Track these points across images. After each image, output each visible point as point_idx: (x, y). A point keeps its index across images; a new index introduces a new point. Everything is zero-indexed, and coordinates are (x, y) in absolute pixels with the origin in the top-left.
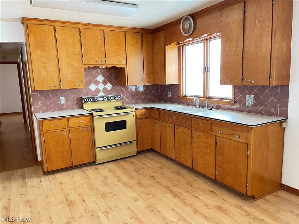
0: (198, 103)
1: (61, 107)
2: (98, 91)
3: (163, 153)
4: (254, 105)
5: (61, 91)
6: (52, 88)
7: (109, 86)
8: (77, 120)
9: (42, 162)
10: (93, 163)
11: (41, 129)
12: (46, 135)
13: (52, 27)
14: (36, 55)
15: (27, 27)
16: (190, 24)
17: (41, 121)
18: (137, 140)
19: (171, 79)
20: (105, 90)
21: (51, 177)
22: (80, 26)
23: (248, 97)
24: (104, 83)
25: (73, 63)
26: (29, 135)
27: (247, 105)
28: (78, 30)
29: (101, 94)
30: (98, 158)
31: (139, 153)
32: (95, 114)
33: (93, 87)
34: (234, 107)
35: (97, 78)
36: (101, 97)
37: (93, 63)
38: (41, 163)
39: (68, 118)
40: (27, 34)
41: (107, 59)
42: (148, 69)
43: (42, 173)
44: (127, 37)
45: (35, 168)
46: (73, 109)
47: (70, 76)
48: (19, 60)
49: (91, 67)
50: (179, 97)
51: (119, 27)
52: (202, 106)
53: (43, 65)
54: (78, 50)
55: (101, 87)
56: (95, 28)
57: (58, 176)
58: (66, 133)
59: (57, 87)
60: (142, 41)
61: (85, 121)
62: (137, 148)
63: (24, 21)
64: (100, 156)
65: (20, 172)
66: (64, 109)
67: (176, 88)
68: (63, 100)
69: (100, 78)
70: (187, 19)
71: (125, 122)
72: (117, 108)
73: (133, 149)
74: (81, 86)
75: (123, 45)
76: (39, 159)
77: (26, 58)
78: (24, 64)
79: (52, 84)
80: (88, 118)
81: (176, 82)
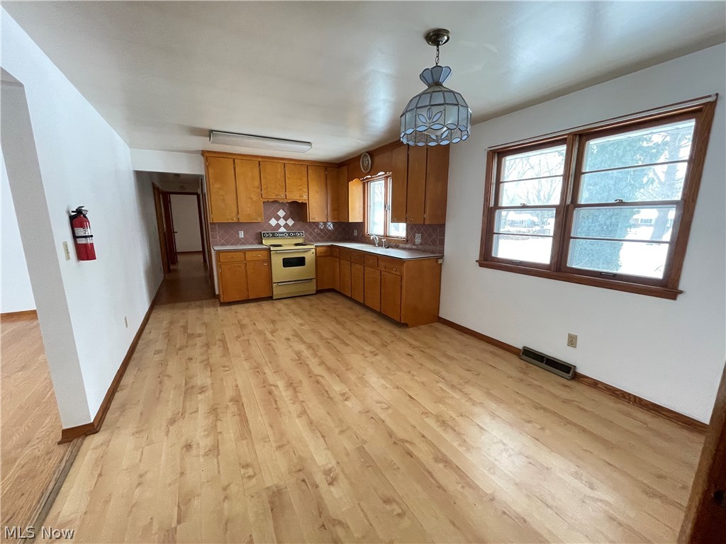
0: (377, 242)
1: (239, 241)
2: (278, 226)
3: (342, 292)
4: (421, 244)
5: (239, 225)
6: (230, 221)
7: (290, 222)
8: (254, 254)
9: (219, 295)
10: (270, 298)
11: (218, 261)
12: (223, 266)
13: (232, 160)
14: (216, 186)
15: (207, 159)
16: (368, 161)
17: (218, 252)
18: (317, 278)
19: (355, 216)
20: (286, 226)
21: (227, 308)
22: (260, 159)
23: (417, 235)
24: (285, 218)
25: (252, 196)
26: (209, 273)
27: (416, 243)
28: (257, 163)
29: (282, 230)
30: (274, 293)
31: (319, 292)
32: (272, 248)
33: (273, 222)
34: (407, 246)
35: (278, 213)
36: (281, 233)
37: (273, 197)
38: (218, 297)
39: (244, 251)
40: (207, 167)
41: (287, 193)
42: (332, 204)
43: (218, 304)
44: (310, 171)
45: (213, 301)
46: (252, 244)
47: (248, 209)
48: (199, 192)
49: (270, 200)
50: (363, 235)
51: (301, 161)
52: (380, 245)
53: (222, 198)
54: (257, 183)
55: (282, 222)
56: (276, 161)
57: (234, 307)
58: (243, 266)
59: (235, 220)
60: (326, 175)
61: (262, 256)
62: (317, 286)
63: (203, 153)
64: (277, 291)
65: (198, 303)
66: (243, 244)
67: (361, 226)
68: (241, 234)
69: (281, 213)
70: (366, 156)
71: (304, 258)
72: (296, 245)
73: (312, 287)
74: (259, 220)
75: (305, 179)
76: (217, 293)
77: (205, 191)
78: (204, 195)
79: (230, 217)
80: (265, 253)
81: (360, 220)
